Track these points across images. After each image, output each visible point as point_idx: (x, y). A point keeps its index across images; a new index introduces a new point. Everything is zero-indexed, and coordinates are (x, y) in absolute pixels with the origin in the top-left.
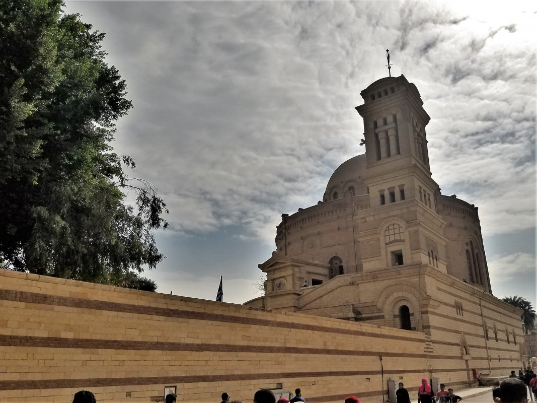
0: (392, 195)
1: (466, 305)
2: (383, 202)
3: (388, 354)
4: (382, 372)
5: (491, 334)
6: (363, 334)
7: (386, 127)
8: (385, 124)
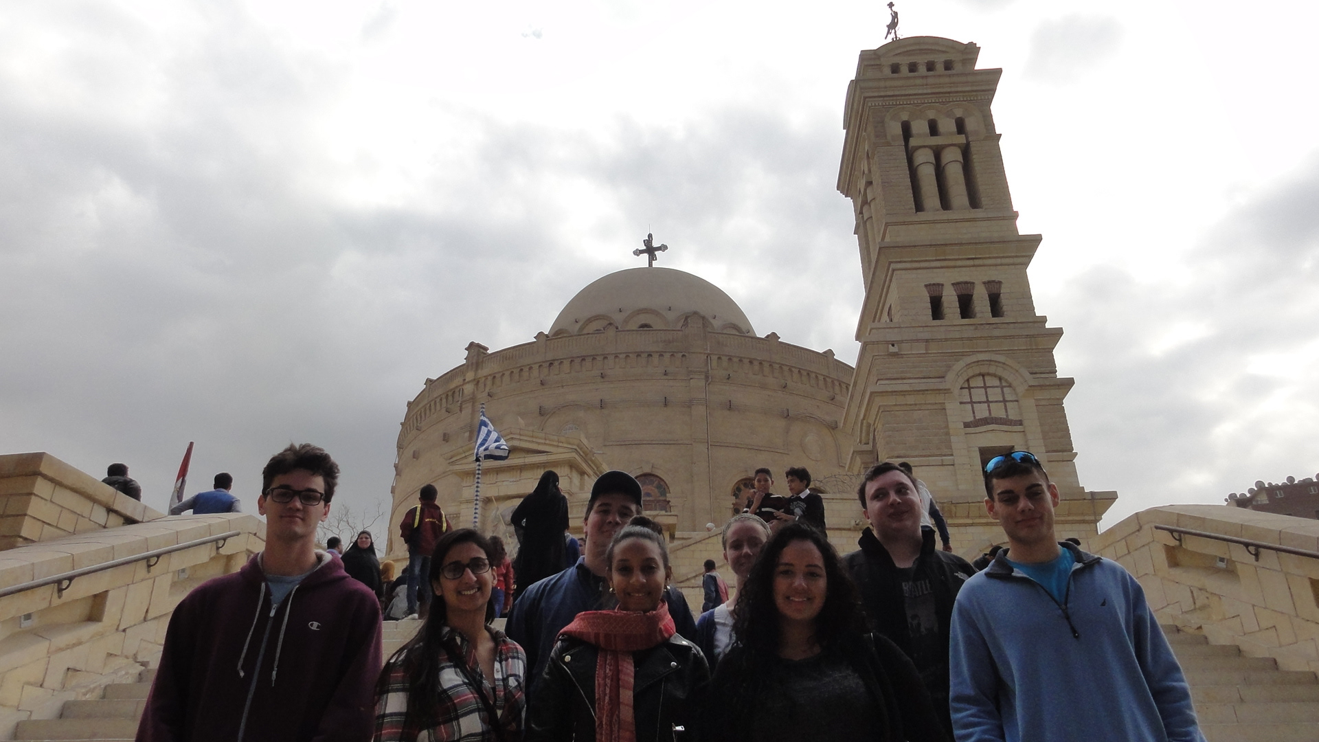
0: (966, 301)
2: (937, 313)
8: (934, 129)
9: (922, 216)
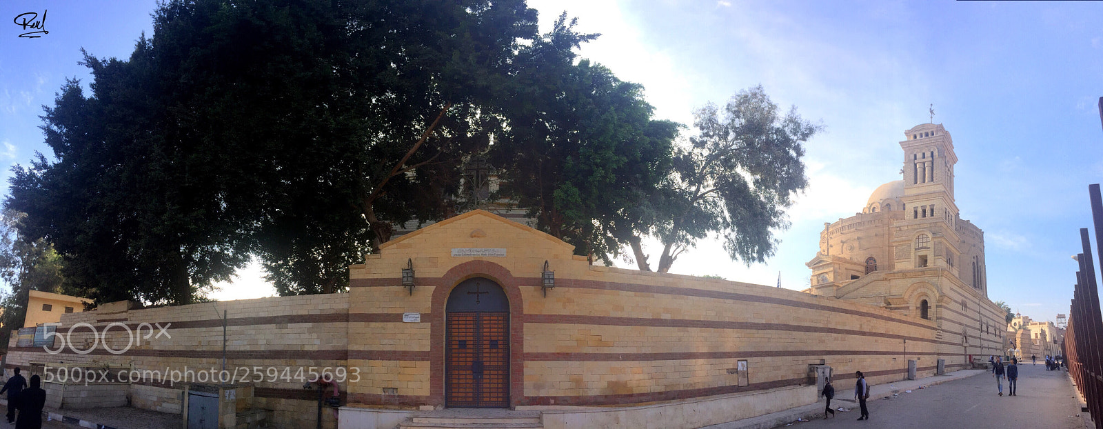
0: (924, 211)
1: (969, 304)
2: (916, 216)
3: (910, 338)
4: (905, 353)
5: (984, 328)
6: (893, 320)
7: (924, 160)
8: (924, 157)
9: (915, 185)
